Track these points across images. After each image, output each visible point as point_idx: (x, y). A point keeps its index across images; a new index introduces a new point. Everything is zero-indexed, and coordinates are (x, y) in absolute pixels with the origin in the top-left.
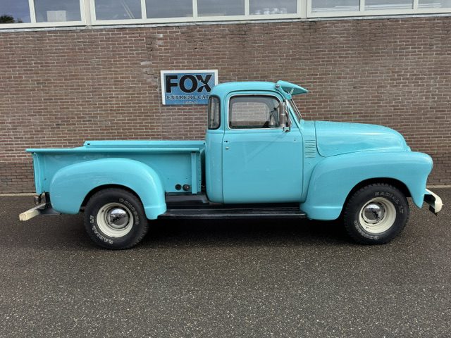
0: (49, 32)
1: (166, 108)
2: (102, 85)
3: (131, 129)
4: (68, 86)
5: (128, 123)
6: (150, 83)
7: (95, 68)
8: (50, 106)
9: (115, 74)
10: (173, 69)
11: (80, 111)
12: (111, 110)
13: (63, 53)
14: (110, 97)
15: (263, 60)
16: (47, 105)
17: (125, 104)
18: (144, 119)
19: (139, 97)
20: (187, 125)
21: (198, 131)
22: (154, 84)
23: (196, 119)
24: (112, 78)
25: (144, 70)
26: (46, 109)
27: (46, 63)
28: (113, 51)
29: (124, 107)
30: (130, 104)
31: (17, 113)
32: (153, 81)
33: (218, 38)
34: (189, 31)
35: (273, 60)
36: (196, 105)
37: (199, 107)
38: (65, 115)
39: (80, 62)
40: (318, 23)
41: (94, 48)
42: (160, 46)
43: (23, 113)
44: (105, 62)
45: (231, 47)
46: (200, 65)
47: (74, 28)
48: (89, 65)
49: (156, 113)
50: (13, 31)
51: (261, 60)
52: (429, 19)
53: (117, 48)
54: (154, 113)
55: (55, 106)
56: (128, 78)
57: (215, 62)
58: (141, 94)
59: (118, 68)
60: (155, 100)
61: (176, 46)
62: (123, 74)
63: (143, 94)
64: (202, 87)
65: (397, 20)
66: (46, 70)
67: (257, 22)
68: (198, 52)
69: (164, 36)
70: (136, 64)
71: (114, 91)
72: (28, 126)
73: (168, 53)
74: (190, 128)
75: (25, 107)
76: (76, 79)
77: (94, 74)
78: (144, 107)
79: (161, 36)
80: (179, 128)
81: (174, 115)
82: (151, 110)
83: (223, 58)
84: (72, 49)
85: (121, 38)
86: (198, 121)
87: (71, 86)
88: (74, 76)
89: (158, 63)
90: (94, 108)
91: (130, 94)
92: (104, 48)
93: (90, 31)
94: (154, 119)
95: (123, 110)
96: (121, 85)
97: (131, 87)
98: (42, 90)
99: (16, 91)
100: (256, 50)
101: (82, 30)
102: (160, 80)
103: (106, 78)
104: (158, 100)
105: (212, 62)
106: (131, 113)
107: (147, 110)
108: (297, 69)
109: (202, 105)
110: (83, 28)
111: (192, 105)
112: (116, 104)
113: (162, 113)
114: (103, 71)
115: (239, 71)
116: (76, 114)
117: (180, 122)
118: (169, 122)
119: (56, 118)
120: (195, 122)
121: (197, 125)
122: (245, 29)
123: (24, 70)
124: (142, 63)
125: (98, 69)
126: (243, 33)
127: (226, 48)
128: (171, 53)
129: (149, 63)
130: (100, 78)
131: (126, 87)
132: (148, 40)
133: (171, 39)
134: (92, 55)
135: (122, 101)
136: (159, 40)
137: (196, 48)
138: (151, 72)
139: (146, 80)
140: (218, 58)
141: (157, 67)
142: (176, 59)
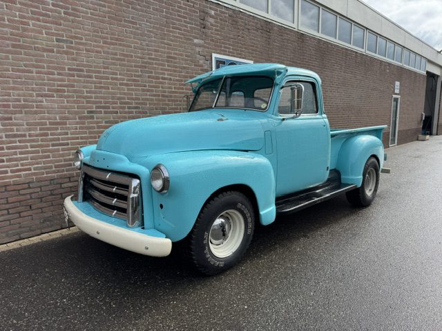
2: (153, 59)
4: (108, 53)
7: (145, 35)
8: (79, 81)
9: (168, 48)
10: (222, 54)
11: (125, 94)
12: (163, 96)
14: (162, 78)
16: (74, 81)
17: (178, 89)
22: (206, 67)
24: (165, 53)
26: (73, 86)
27: (73, 9)
28: (166, 17)
29: (177, 93)
31: (13, 89)
32: (204, 63)
33: (254, 30)
34: (235, 16)
38: (102, 98)
39: (125, 21)
40: (304, 36)
41: (144, 6)
42: (211, 25)
43: (27, 89)
44: (157, 29)
45: (261, 42)
46: (241, 54)
48: (137, 29)
53: (171, 14)
55: (88, 82)
56: (181, 55)
57: (251, 53)
59: (171, 40)
61: (224, 29)
62: (176, 50)
66: (73, 21)
67: (276, 23)
68: (240, 40)
69: (215, 14)
70: (190, 40)
71: (166, 70)
72: (36, 113)
73: (218, 34)
75: (33, 78)
76: (120, 45)
77: (144, 43)
79: (213, 12)
83: (256, 51)
87: (112, 54)
88: (117, 39)
89: (209, 44)
90: (143, 90)
92: (157, 10)
95: (175, 96)
96: (175, 63)
98: (67, 53)
99: (14, 46)
100: (275, 49)
102: (211, 63)
103: (159, 51)
105: (249, 53)
112: (169, 88)
114: (155, 42)
116: (119, 98)
119: (88, 102)
122: (270, 27)
123: (33, 13)
125: (149, 36)
126: (269, 31)
127: (258, 41)
128: (221, 35)
129: (201, 42)
130: (151, 50)
131: (179, 67)
132: (201, 13)
133: (221, 20)
134: (143, 16)
135: (175, 84)
136: (211, 17)
137: (239, 36)
138: (203, 54)
139: (198, 62)
140: (253, 50)
141: (209, 48)
142: (224, 43)
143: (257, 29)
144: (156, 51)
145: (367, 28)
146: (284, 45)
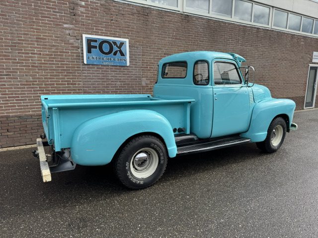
1: (86, 66)
2: (23, 40)
3: (53, 84)
5: (51, 78)
6: (73, 44)
7: (15, 23)
9: (37, 32)
10: (93, 35)
12: (33, 66)
14: (31, 53)
17: (48, 61)
18: (65, 76)
19: (62, 55)
20: (105, 82)
21: (113, 87)
22: (77, 45)
23: (112, 76)
24: (34, 35)
25: (67, 32)
28: (35, 9)
29: (47, 64)
30: (53, 61)
32: (75, 42)
33: (129, 14)
34: (107, 4)
35: (165, 37)
36: (112, 66)
37: (114, 68)
40: (190, 17)
42: (82, 13)
44: (26, 18)
45: (137, 24)
46: (114, 34)
48: (7, 19)
49: (78, 70)
51: (157, 37)
52: (238, 25)
53: (39, 7)
54: (75, 70)
56: (51, 36)
57: (127, 33)
58: (64, 52)
59: (41, 26)
60: (76, 59)
61: (95, 15)
62: (46, 33)
63: (66, 52)
65: (225, 23)
67: (155, 8)
68: (113, 23)
69: (85, 4)
70: (59, 25)
71: (35, 48)
73: (89, 20)
74: (107, 84)
77: (14, 29)
78: (67, 64)
79: (83, 3)
80: (98, 84)
81: (93, 73)
82: (73, 67)
83: (132, 31)
86: (114, 78)
89: (80, 27)
90: (14, 63)
91: (54, 52)
92: (25, 4)
94: (75, 76)
95: (46, 67)
96: (44, 42)
97: (54, 46)
100: (154, 29)
102: (82, 42)
103: (28, 34)
104: (79, 59)
105: (124, 33)
106: (54, 70)
107: (69, 67)
108: (178, 46)
109: (116, 66)
111: (108, 66)
112: (38, 60)
113: (83, 70)
114: (24, 28)
115: (143, 42)
117: (99, 79)
118: (89, 79)
120: (111, 79)
121: (113, 82)
122: (147, 11)
124: (65, 26)
125: (18, 24)
126: (146, 14)
127: (134, 23)
128: (92, 20)
129: (71, 26)
131: (49, 45)
132: (71, 5)
133: (92, 8)
134: (11, 10)
135: (45, 58)
136: (81, 7)
137: (112, 20)
138: (73, 35)
139: (68, 41)
140: (128, 30)
141: (79, 30)
142: (96, 26)
143: (133, 14)
144: (25, 34)
145: (273, 7)
146: (164, 25)
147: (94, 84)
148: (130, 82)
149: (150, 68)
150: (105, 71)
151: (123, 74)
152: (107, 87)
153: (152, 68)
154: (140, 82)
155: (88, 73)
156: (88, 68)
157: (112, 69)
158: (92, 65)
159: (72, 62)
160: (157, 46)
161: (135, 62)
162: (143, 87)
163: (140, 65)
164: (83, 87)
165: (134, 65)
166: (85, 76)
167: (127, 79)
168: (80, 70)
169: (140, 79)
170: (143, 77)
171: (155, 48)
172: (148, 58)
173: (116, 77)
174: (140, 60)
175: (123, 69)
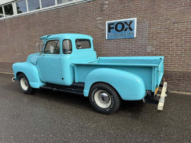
0: (61, 8)
1: (107, 41)
2: (80, 31)
6: (101, 28)
7: (78, 23)
9: (86, 25)
10: (112, 20)
13: (66, 17)
15: (167, 9)
18: (97, 47)
19: (96, 36)
20: (118, 50)
21: (123, 53)
22: (103, 29)
23: (123, 46)
24: (84, 27)
25: (98, 22)
27: (60, 22)
28: (85, 14)
37: (124, 40)
39: (72, 21)
41: (78, 13)
42: (106, 8)
44: (82, 19)
45: (145, 3)
46: (126, 16)
47: (70, 5)
48: (75, 22)
50: (49, 9)
51: (165, 9)
53: (87, 12)
54: (102, 44)
57: (136, 13)
58: (96, 34)
59: (87, 22)
60: (103, 37)
61: (114, 7)
62: (89, 25)
63: (98, 34)
64: (127, 28)
66: (60, 25)
68: (126, 9)
69: (108, 2)
70: (95, 19)
73: (110, 11)
74: (119, 52)
77: (77, 26)
78: (98, 41)
79: (107, 2)
80: (114, 52)
81: (111, 45)
82: (100, 42)
83: (141, 10)
84: (69, 15)
85: (88, 6)
86: (124, 47)
88: (70, 27)
89: (105, 18)
92: (81, 13)
93: (76, 5)
94: (102, 47)
97: (92, 31)
101: (73, 5)
102: (105, 26)
105: (134, 14)
109: (126, 39)
110: (73, 4)
111: (120, 39)
113: (106, 43)
115: (150, 17)
117: (114, 48)
118: (109, 48)
120: (122, 48)
121: (123, 50)
124: (98, 18)
125: (79, 23)
129: (101, 18)
130: (80, 28)
132: (101, 5)
133: (112, 3)
134: (77, 17)
136: (106, 5)
137: (125, 7)
138: (101, 23)
139: (99, 27)
140: (137, 11)
141: (104, 20)
142: (114, 14)
144: (81, 27)
147: (111, 52)
148: (136, 49)
149: (156, 37)
150: (118, 43)
151: (131, 44)
152: (119, 53)
153: (158, 37)
154: (146, 49)
155: (108, 45)
156: (108, 42)
157: (124, 41)
158: (111, 39)
159: (100, 39)
160: (164, 18)
161: (142, 34)
162: (148, 53)
163: (146, 36)
164: (105, 53)
165: (141, 36)
166: (107, 47)
167: (134, 47)
168: (104, 43)
169: (146, 47)
170: (148, 45)
171: (163, 20)
172: (154, 29)
173: (126, 46)
174: (147, 32)
175: (131, 40)
